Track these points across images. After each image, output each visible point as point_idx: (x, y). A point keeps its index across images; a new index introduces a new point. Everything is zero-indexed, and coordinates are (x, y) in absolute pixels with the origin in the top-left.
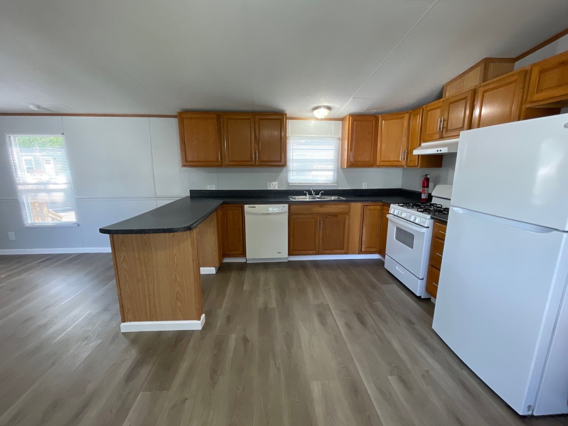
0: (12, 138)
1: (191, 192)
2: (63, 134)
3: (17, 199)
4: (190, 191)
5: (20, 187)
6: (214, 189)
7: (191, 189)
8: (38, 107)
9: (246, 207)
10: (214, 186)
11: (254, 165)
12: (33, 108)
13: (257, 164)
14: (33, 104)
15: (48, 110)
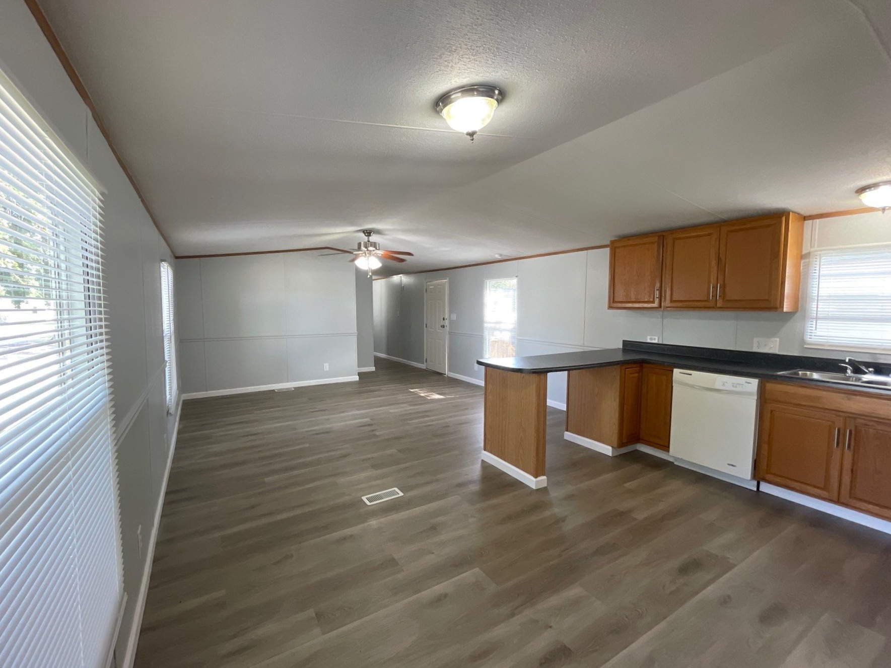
0: (488, 283)
1: (625, 343)
2: (517, 277)
3: (482, 336)
4: (624, 341)
5: (485, 325)
6: (656, 341)
7: (625, 339)
8: (501, 255)
9: (676, 371)
10: (657, 338)
11: (714, 308)
12: (498, 257)
13: (719, 305)
14: (497, 254)
15: (509, 256)
